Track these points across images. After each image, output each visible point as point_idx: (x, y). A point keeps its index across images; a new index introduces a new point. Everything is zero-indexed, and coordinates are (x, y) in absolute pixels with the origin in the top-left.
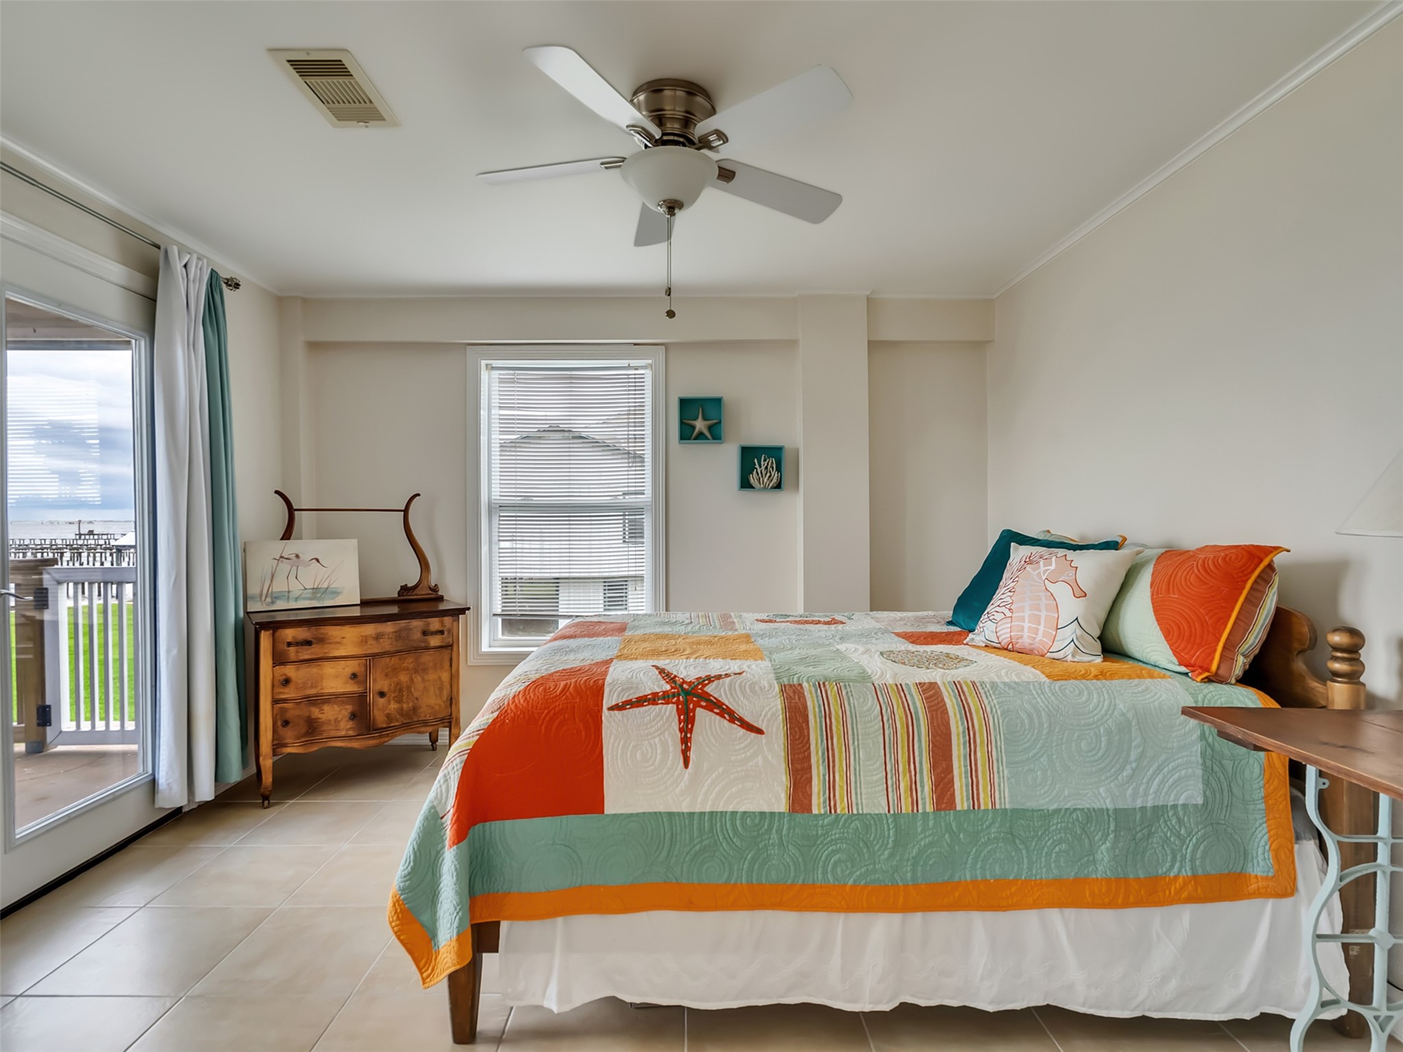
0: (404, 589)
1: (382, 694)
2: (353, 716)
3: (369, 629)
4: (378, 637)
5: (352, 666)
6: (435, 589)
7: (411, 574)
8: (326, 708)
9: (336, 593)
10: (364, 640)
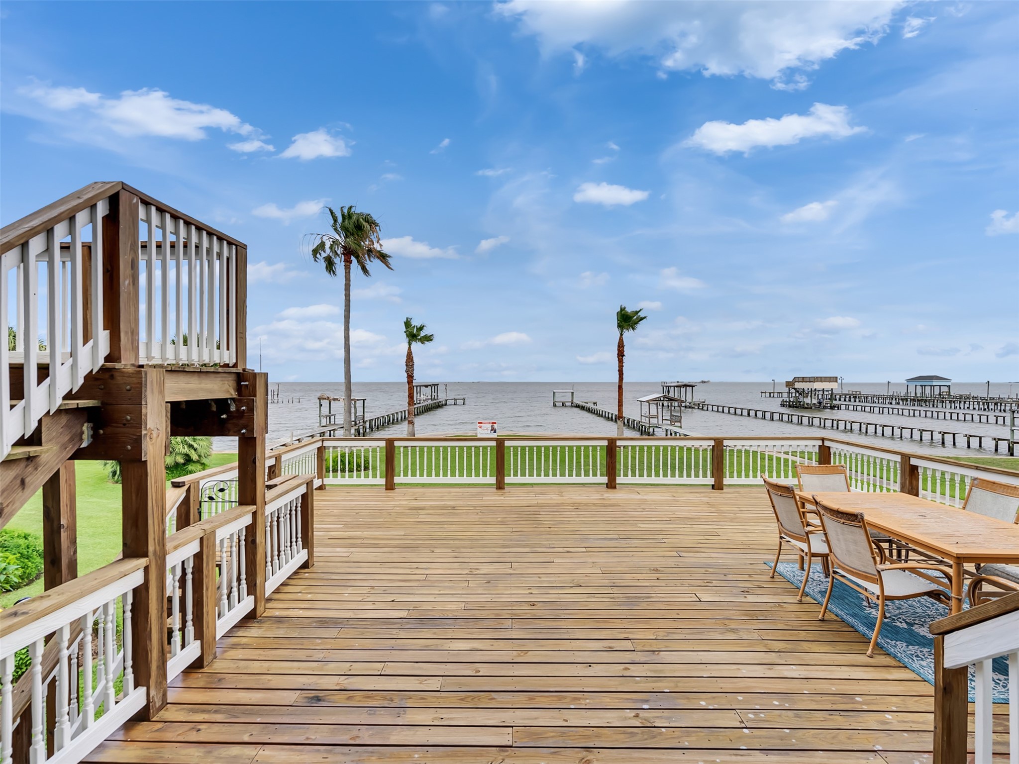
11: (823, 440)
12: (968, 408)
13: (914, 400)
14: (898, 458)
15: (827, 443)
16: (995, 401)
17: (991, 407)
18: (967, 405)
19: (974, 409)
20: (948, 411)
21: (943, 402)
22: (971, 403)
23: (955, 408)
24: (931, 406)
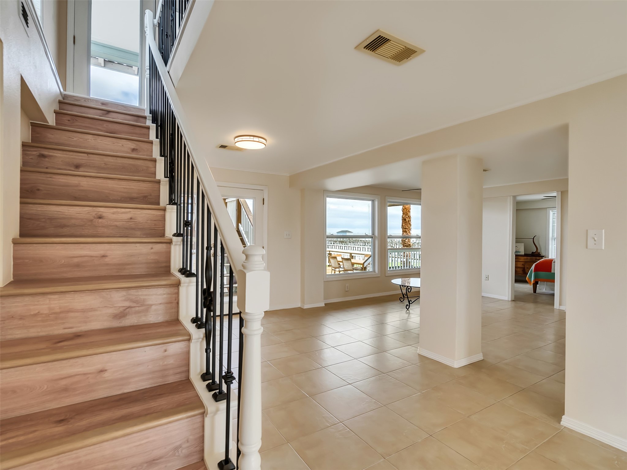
0: (533, 253)
1: (528, 268)
2: (522, 271)
3: (525, 257)
4: (527, 259)
5: (522, 263)
6: (539, 253)
7: (535, 250)
8: (518, 269)
9: (520, 252)
10: (525, 259)
11: (330, 251)
12: (359, 245)
13: (340, 242)
14: (349, 254)
15: (331, 252)
16: (367, 242)
17: (366, 244)
18: (358, 244)
19: (361, 245)
20: (352, 246)
21: (350, 242)
22: (360, 243)
23: (355, 245)
24: (346, 244)
